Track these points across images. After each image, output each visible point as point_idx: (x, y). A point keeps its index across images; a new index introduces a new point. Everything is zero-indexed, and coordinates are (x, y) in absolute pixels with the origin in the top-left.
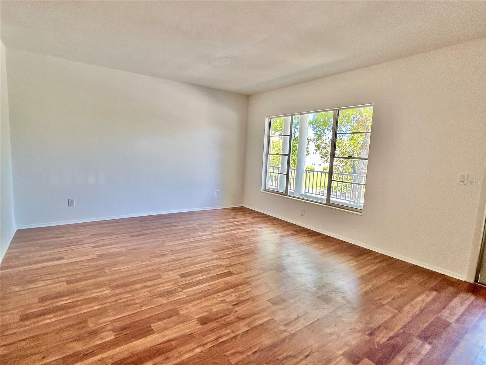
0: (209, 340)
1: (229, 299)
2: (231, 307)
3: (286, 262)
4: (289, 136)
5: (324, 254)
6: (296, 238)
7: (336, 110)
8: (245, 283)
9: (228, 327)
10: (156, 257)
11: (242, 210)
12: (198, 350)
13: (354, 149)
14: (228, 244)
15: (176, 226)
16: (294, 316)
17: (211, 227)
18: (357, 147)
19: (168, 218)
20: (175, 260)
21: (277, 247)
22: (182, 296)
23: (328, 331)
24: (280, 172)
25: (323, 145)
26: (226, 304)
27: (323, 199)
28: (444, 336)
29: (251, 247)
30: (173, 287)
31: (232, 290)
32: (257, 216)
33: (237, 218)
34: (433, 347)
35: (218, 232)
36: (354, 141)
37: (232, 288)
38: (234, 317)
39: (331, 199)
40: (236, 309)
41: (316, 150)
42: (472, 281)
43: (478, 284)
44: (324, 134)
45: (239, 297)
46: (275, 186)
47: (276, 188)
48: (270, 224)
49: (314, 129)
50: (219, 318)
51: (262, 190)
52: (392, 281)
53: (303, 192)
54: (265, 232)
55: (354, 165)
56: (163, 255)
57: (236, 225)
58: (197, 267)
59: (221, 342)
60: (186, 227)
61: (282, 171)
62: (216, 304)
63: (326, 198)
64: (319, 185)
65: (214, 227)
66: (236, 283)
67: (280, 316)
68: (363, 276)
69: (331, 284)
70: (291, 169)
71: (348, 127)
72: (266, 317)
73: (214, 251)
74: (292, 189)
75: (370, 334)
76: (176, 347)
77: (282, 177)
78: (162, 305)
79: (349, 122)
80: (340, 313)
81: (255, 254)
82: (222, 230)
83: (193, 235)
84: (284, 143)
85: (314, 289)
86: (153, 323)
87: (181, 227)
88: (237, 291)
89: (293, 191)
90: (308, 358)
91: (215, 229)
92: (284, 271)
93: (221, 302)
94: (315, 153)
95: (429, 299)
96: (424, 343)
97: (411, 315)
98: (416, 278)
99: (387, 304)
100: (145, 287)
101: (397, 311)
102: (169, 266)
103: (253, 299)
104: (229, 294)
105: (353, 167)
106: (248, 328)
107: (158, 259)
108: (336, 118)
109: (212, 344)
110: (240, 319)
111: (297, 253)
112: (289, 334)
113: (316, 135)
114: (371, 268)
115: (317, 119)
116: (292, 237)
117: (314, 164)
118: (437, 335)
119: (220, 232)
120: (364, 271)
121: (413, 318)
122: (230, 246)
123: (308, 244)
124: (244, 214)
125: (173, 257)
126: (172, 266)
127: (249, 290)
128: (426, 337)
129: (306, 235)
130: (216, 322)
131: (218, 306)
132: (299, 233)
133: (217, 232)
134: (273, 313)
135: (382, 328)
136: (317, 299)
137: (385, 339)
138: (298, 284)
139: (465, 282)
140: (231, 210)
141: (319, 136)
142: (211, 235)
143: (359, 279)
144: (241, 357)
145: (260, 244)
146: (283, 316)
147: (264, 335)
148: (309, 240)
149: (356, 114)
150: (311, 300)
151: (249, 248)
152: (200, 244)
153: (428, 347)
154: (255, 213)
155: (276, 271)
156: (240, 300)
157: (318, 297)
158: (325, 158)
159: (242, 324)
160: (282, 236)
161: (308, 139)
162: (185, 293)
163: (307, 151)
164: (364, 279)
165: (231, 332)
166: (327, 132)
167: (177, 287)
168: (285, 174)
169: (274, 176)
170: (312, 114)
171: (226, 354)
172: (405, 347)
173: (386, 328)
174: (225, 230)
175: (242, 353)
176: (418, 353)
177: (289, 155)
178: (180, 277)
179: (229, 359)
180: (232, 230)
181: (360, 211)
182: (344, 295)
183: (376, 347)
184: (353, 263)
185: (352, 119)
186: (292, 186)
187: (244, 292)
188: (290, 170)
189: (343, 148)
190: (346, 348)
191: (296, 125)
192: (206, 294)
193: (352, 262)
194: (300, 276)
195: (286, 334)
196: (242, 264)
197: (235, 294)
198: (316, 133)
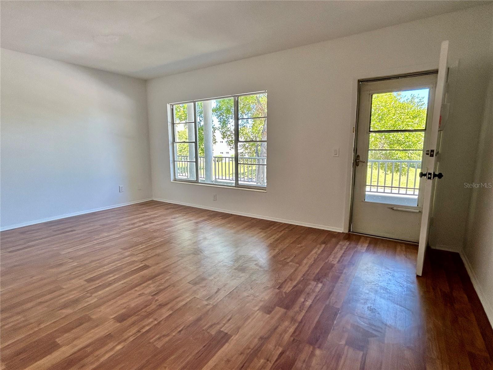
0: (131, 334)
1: (147, 291)
2: (150, 297)
3: (203, 245)
4: (194, 123)
5: (238, 231)
6: (210, 222)
7: (236, 96)
8: (164, 272)
9: (150, 317)
10: (52, 267)
11: (152, 204)
12: (119, 347)
13: (256, 135)
14: (140, 239)
15: (74, 230)
16: (215, 290)
17: (119, 226)
18: (258, 133)
19: (63, 223)
20: (78, 267)
21: (193, 234)
22: (93, 300)
23: (245, 294)
24: (188, 161)
25: (228, 133)
26: (146, 296)
27: (232, 183)
28: (330, 275)
29: (166, 238)
30: (79, 295)
31: (150, 282)
32: (170, 207)
33: (148, 212)
34: (323, 284)
35: (127, 229)
36: (256, 128)
37: (149, 280)
38: (155, 306)
39: (239, 182)
40: (156, 298)
41: (223, 138)
42: (347, 231)
43: (351, 233)
44: (228, 122)
45: (159, 286)
46: (185, 176)
47: (186, 177)
48: (185, 213)
49: (218, 117)
50: (139, 311)
51: (171, 181)
52: (294, 242)
53: (214, 179)
54: (179, 222)
55: (257, 150)
56: (61, 265)
57: (148, 219)
58: (106, 269)
59: (144, 332)
60: (87, 229)
61: (190, 159)
62: (134, 299)
63: (234, 182)
64: (227, 172)
65: (121, 225)
66: (154, 274)
67: (202, 293)
68: (271, 243)
69: (245, 256)
70: (199, 157)
71: (249, 115)
72: (188, 297)
73: (125, 249)
74: (202, 177)
75: (279, 288)
76: (92, 352)
77: (192, 165)
78: (66, 316)
79: (249, 109)
80: (254, 277)
81: (171, 244)
82: (131, 226)
83: (96, 237)
84: (190, 130)
85: (230, 263)
86: (59, 337)
87: (79, 231)
88: (156, 282)
89: (204, 179)
90: (231, 321)
91: (124, 226)
92: (202, 253)
93: (140, 295)
94: (222, 142)
95: (319, 251)
96: (317, 284)
97: (307, 266)
98: (310, 237)
99: (290, 262)
100: (41, 303)
101: (298, 265)
102: (70, 274)
103: (174, 285)
104: (146, 287)
105: (257, 153)
106: (171, 312)
107: (54, 270)
108: (237, 104)
109: (134, 336)
110: (161, 306)
111: (213, 234)
112: (212, 306)
113: (220, 122)
114: (276, 236)
115: (220, 107)
116: (207, 221)
117: (223, 153)
118: (326, 275)
119: (130, 229)
120: (271, 240)
121: (309, 267)
122: (142, 241)
123: (223, 225)
124: (155, 207)
125: (75, 264)
126: (74, 273)
127: (168, 278)
128: (318, 279)
129: (221, 218)
130: (137, 315)
131: (136, 300)
132: (214, 217)
133: (125, 230)
134: (195, 292)
135: (288, 280)
136: (234, 271)
137: (290, 289)
138: (216, 262)
139: (343, 233)
140: (140, 205)
141: (224, 123)
142: (119, 233)
143: (268, 246)
144: (167, 339)
145: (175, 233)
146: (204, 293)
147: (187, 314)
148: (223, 221)
149: (255, 102)
150: (229, 273)
151: (164, 239)
152: (107, 245)
153: (320, 285)
154: (167, 204)
155: (194, 255)
156: (160, 289)
157: (235, 269)
158: (231, 146)
159: (164, 310)
160: (197, 223)
161: (213, 128)
162: (95, 297)
163: (214, 140)
164: (272, 246)
165: (153, 320)
166: (231, 120)
167: (84, 294)
168: (194, 162)
169: (184, 168)
170: (215, 101)
171: (151, 341)
172: (305, 289)
173: (291, 280)
174: (136, 226)
175: (168, 335)
176: (313, 291)
177: (196, 143)
178: (86, 283)
179: (155, 344)
180: (143, 225)
181: (264, 189)
182: (257, 262)
183: (284, 296)
184: (263, 235)
185: (252, 107)
186: (202, 173)
187: (163, 281)
188: (199, 159)
189: (246, 135)
190: (261, 304)
191: (201, 113)
192: (122, 292)
193: (262, 233)
194: (217, 254)
195: (209, 307)
196: (158, 255)
197: (155, 285)
198: (220, 121)
